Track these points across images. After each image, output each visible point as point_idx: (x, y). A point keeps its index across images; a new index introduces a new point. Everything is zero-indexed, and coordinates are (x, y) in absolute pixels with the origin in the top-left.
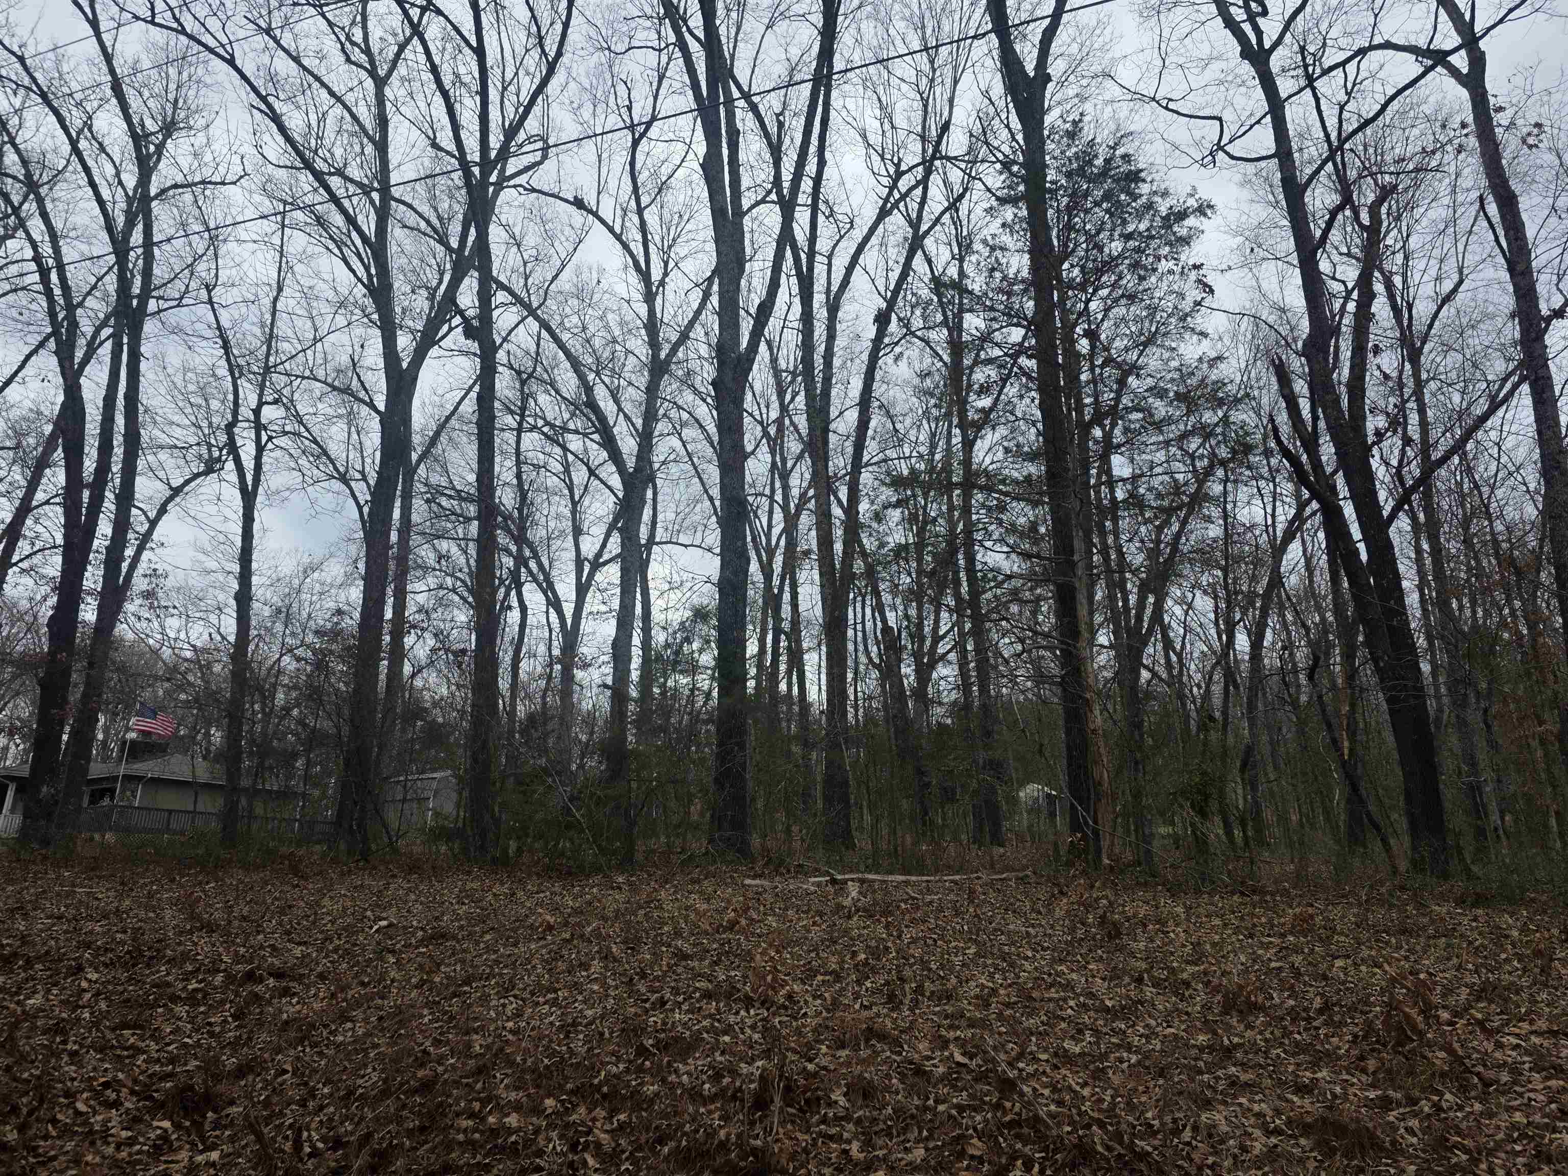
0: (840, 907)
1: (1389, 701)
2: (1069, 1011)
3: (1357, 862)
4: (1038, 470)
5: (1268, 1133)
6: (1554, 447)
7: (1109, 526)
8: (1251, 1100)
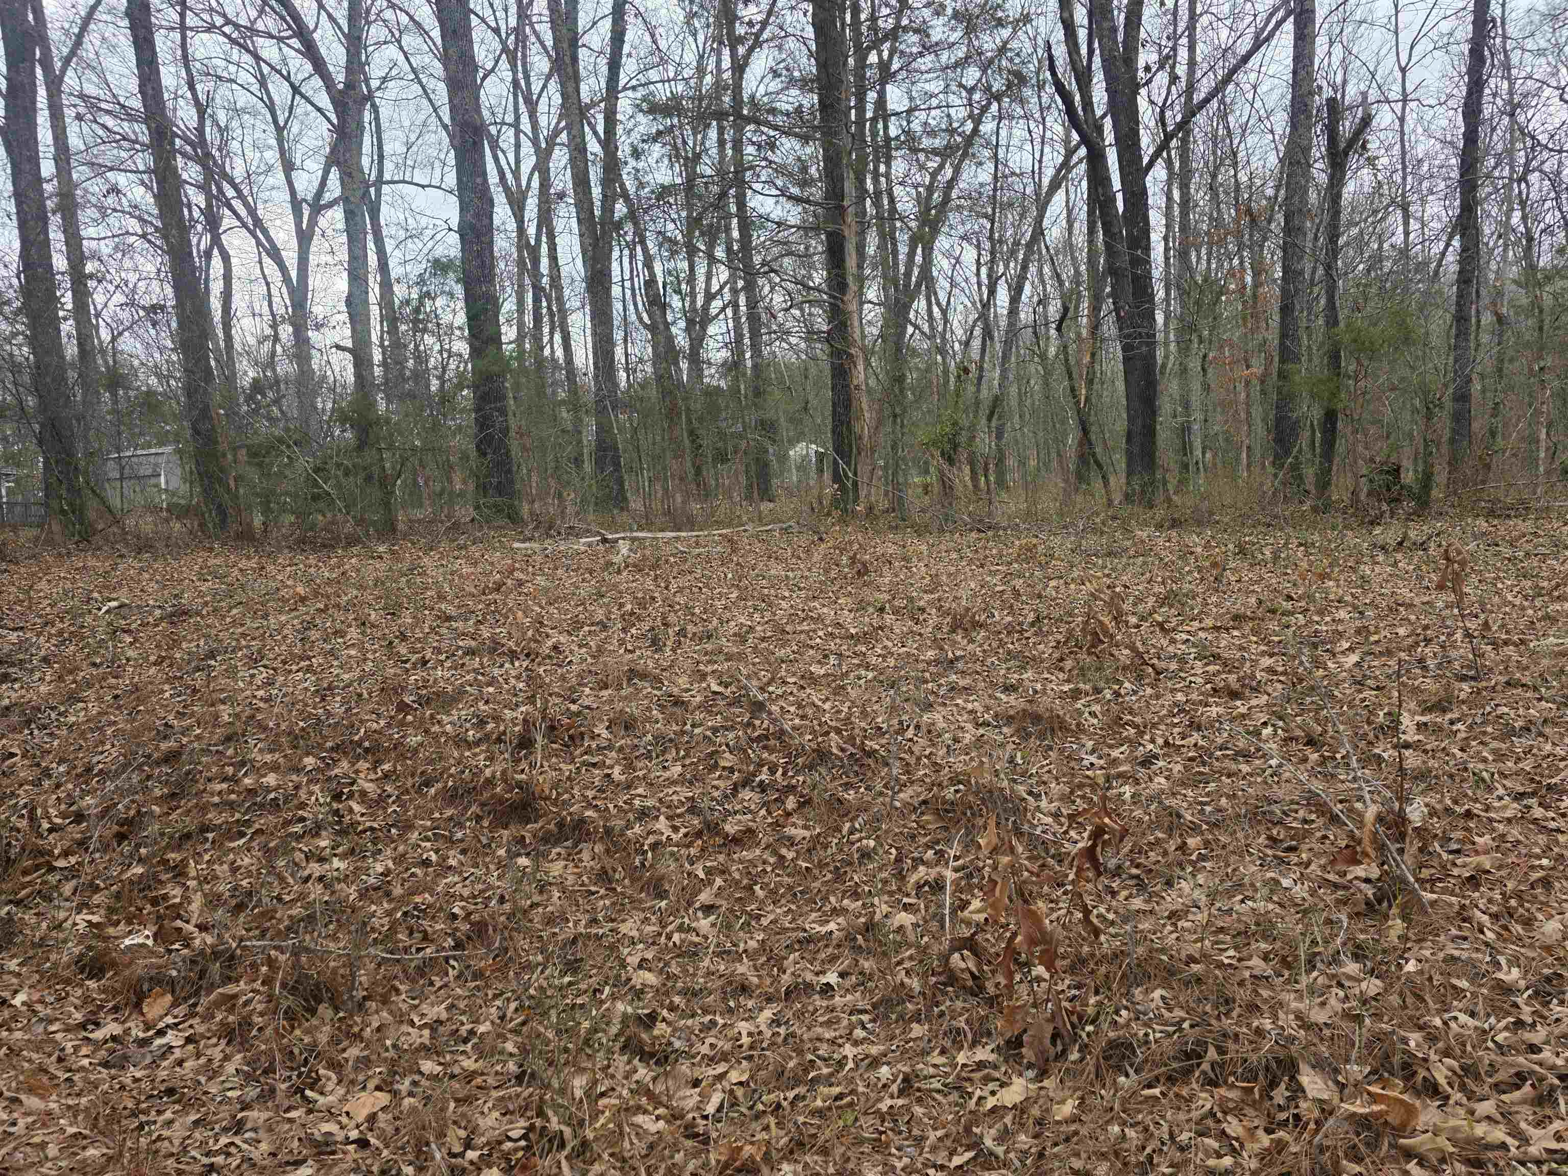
0: (610, 564)
1: (1123, 348)
2: (818, 640)
3: (1080, 498)
4: (811, 100)
5: (978, 725)
6: (1304, 89)
7: (882, 168)
8: (967, 701)
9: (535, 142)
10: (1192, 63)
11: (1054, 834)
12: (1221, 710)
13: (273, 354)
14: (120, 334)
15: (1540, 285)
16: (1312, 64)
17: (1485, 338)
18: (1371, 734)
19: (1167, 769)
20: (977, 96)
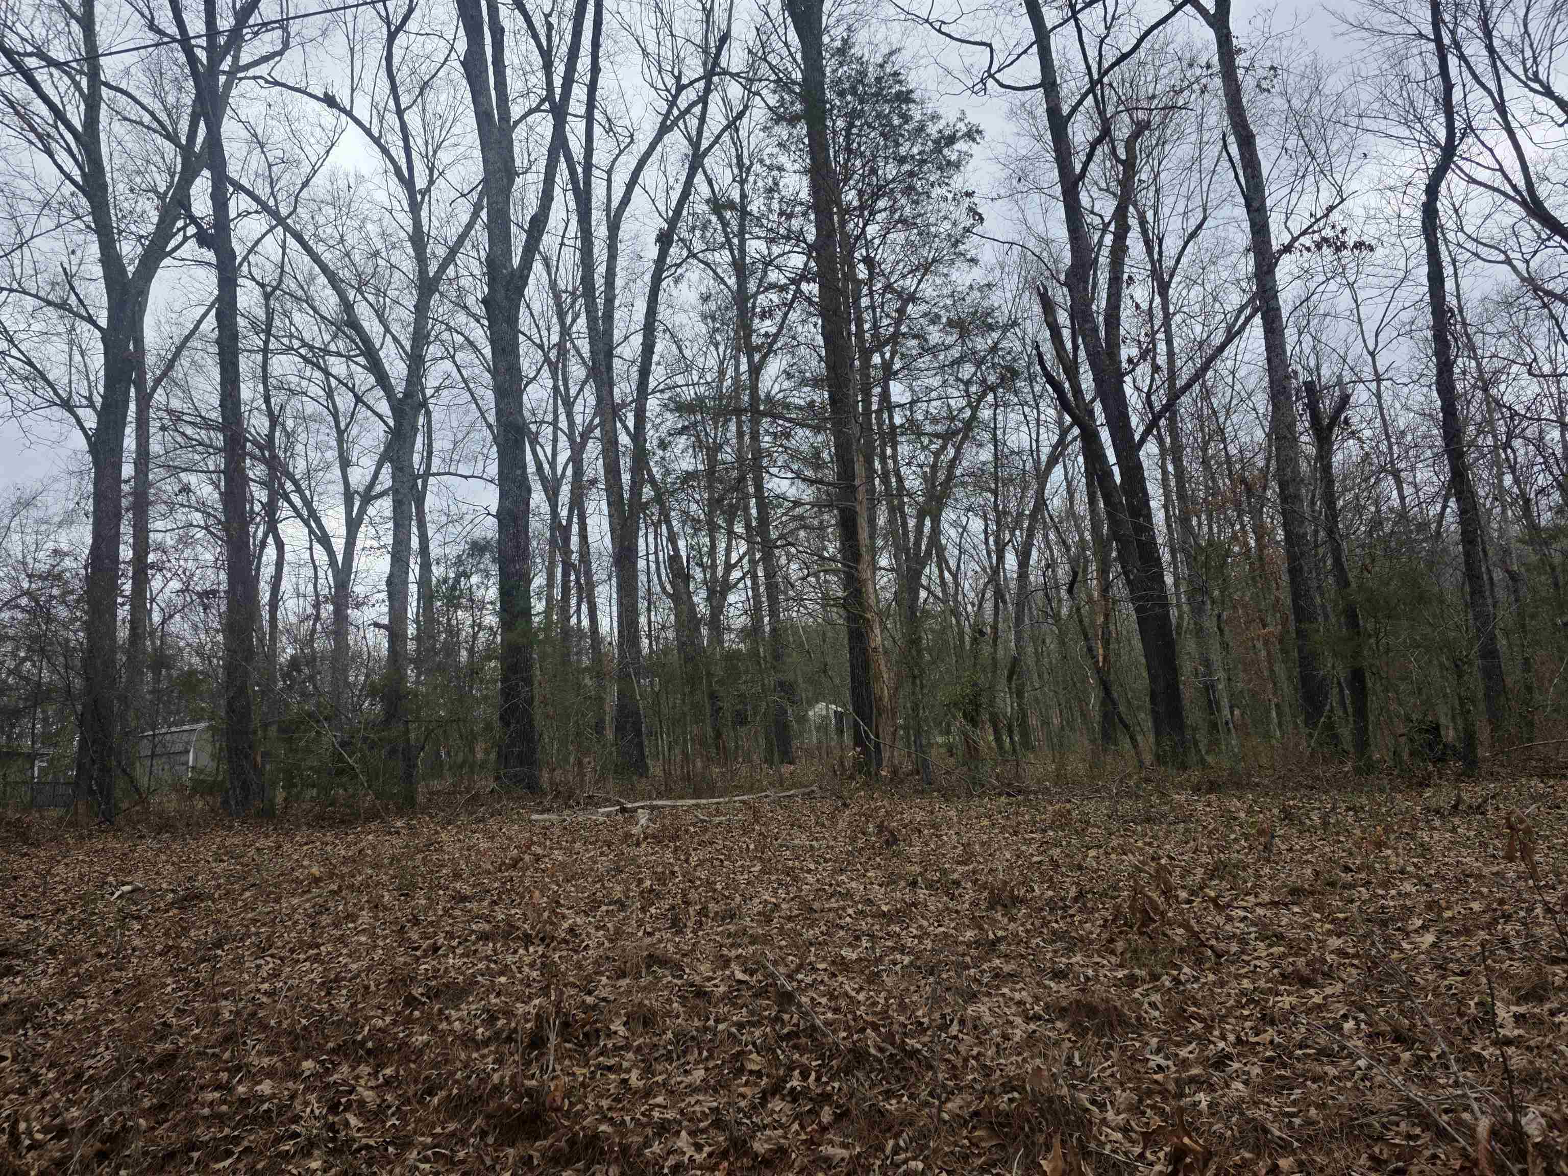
0: (628, 835)
1: (1136, 610)
2: (848, 919)
3: (1109, 759)
4: (821, 396)
5: (1028, 1019)
6: (1281, 373)
7: (889, 451)
8: (1013, 990)
9: (571, 437)
10: (1171, 354)
11: (1126, 1154)
12: (1293, 999)
13: (314, 631)
14: (171, 616)
15: (1546, 543)
16: (1285, 352)
17: (1501, 594)
18: (1465, 1030)
19: (1244, 1073)
20: (973, 389)
